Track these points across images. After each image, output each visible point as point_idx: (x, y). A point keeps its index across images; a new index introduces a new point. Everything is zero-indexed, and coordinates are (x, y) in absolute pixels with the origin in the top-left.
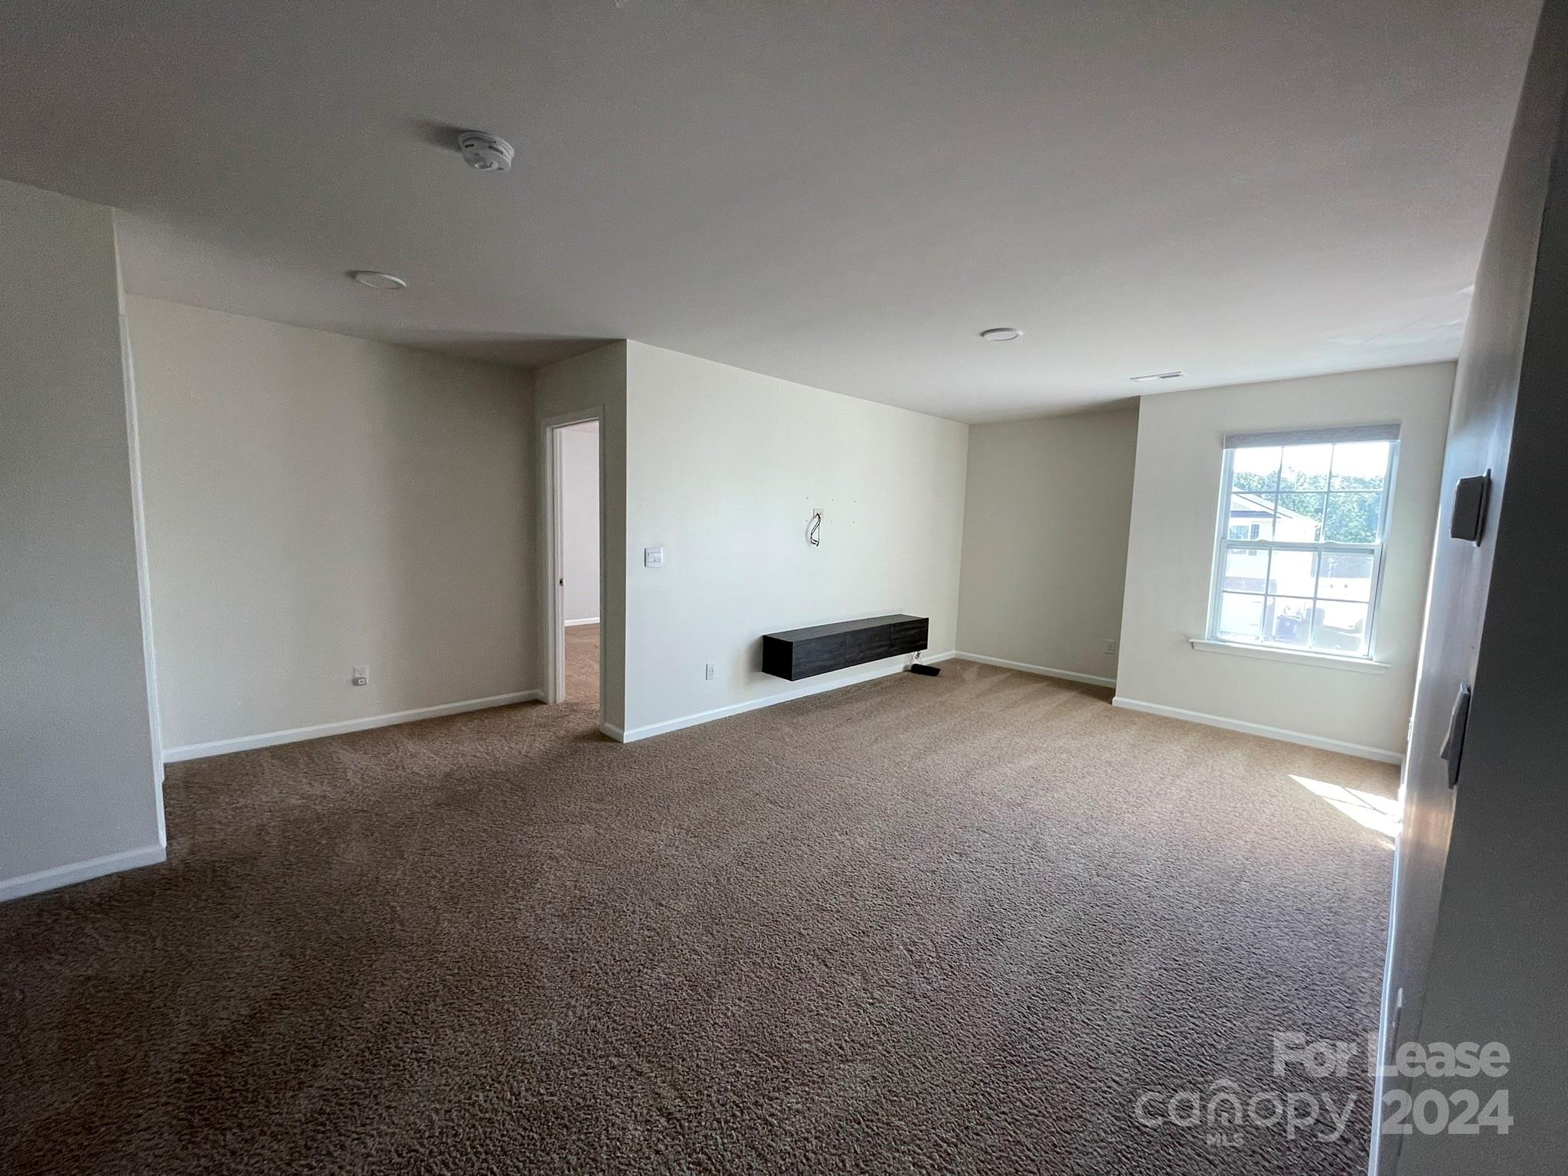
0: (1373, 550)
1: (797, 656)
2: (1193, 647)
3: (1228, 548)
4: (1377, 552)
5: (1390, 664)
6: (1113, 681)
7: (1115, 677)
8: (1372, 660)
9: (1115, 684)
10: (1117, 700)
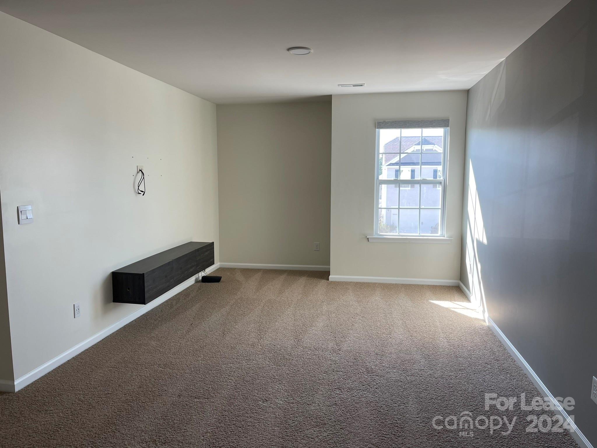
0: (441, 182)
1: (148, 284)
2: (369, 241)
3: (380, 184)
4: (443, 183)
5: (452, 238)
6: (329, 267)
7: (328, 263)
8: (444, 237)
9: (330, 268)
10: (332, 277)
